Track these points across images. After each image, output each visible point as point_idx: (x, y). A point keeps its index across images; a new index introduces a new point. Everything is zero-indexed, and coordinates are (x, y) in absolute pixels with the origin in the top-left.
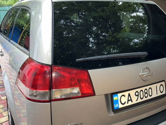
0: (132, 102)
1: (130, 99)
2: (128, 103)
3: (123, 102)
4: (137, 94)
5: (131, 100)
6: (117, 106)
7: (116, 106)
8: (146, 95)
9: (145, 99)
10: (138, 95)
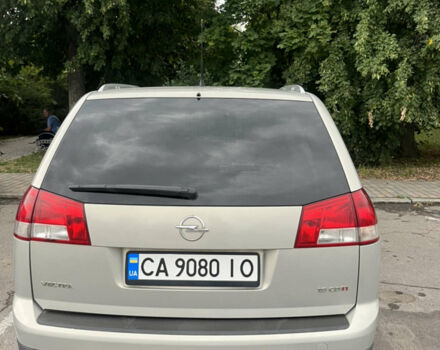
0: (167, 275)
1: (162, 268)
2: (157, 275)
3: (148, 271)
4: (180, 263)
5: (165, 271)
6: (135, 274)
7: (133, 274)
8: (203, 271)
9: (197, 278)
10: (182, 267)
